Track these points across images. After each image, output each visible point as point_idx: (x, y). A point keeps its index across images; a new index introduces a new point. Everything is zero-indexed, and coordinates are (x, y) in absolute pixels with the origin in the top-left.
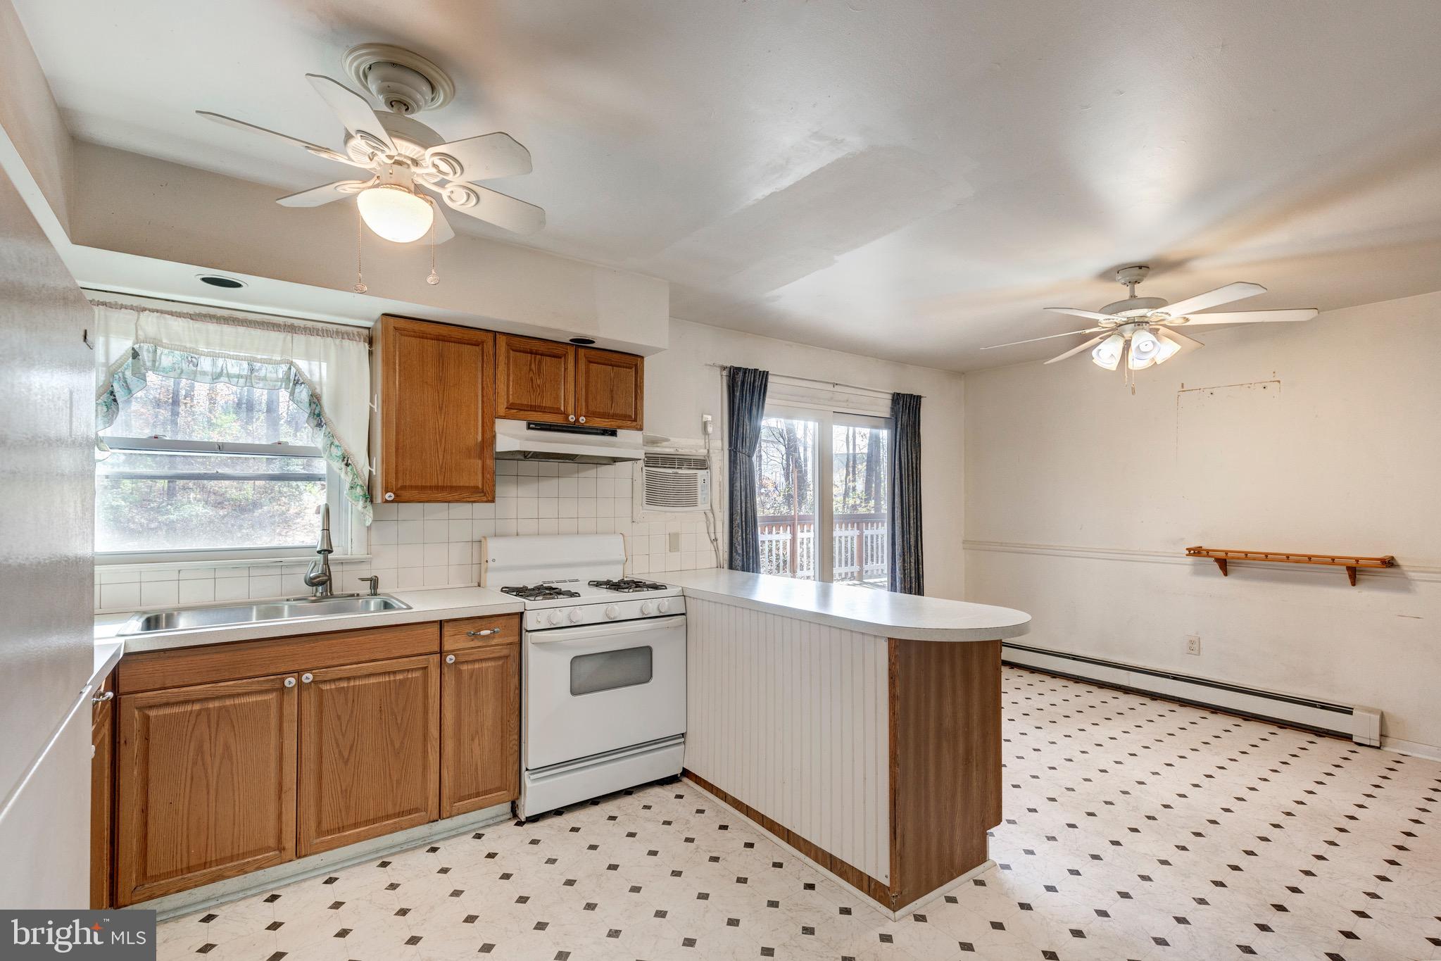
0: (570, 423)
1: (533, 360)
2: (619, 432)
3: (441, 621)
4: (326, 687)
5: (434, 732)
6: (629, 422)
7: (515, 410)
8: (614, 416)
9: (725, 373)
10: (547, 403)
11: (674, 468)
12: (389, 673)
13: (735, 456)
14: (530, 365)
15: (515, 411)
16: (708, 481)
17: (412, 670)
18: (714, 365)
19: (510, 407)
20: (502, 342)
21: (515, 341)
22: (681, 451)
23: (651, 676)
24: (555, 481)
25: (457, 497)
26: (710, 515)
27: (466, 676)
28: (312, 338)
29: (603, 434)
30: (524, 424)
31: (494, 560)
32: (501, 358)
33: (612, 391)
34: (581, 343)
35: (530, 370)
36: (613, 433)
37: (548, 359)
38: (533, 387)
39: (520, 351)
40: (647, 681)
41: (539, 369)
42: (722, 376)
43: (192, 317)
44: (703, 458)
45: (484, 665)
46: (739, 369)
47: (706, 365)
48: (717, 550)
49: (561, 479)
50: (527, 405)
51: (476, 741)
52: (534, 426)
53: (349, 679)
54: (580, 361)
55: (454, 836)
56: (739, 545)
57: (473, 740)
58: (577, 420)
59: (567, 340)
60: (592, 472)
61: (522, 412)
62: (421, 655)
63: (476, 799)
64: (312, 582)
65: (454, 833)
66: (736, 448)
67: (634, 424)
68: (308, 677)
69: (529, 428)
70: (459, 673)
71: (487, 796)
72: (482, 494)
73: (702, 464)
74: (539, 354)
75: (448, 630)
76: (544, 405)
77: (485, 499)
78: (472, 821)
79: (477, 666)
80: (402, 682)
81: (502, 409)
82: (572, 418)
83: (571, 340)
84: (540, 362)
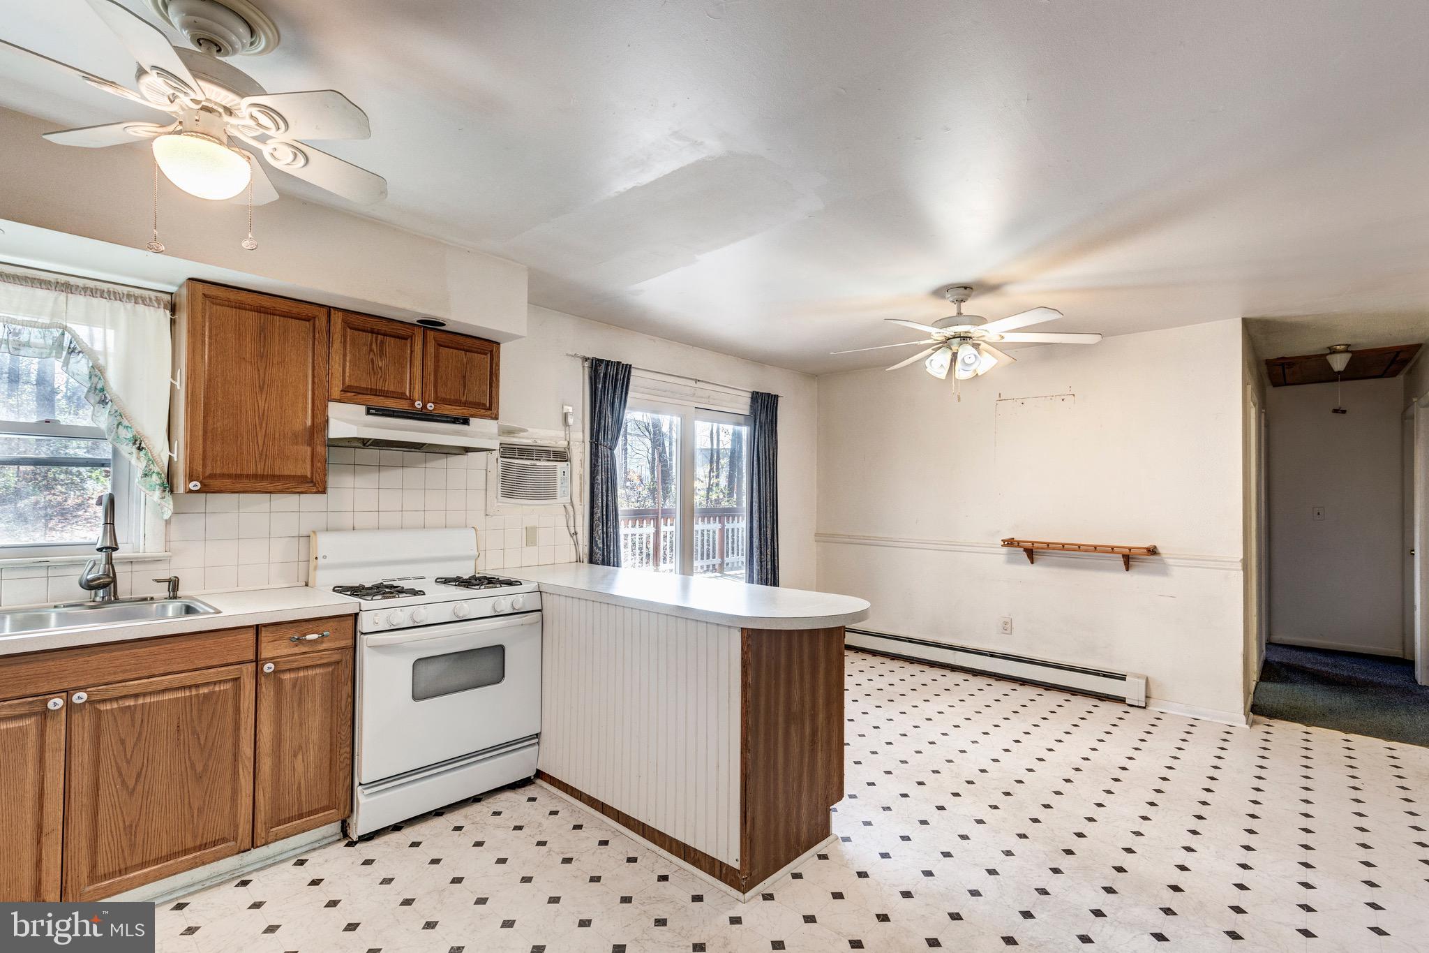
0: (418, 410)
1: (374, 340)
2: (472, 420)
3: (257, 626)
4: (103, 707)
5: (247, 750)
6: (484, 411)
7: (351, 393)
8: (466, 404)
9: (587, 364)
10: (390, 387)
11: (533, 459)
12: (190, 687)
13: (597, 448)
14: (371, 345)
15: (353, 394)
16: (568, 474)
17: (220, 682)
18: (575, 356)
19: (346, 390)
20: (337, 319)
21: (353, 319)
22: (540, 443)
23: (503, 676)
24: (398, 472)
25: (279, 488)
26: (570, 508)
27: (288, 686)
28: (95, 301)
29: (454, 422)
30: (363, 408)
31: (325, 557)
32: (336, 336)
33: (464, 377)
34: (430, 325)
35: (371, 350)
36: (466, 422)
37: (392, 340)
38: (373, 369)
39: (358, 330)
40: (498, 682)
41: (381, 350)
42: (583, 367)
44: (563, 450)
45: (310, 672)
46: (602, 361)
47: (567, 355)
48: (576, 544)
49: (405, 469)
50: (367, 389)
51: (300, 757)
52: (374, 411)
53: (136, 696)
54: (428, 344)
55: (270, 865)
56: (599, 539)
57: (295, 756)
58: (424, 407)
59: (414, 321)
60: (441, 462)
61: (360, 396)
62: (232, 664)
63: (299, 821)
64: (89, 586)
65: (269, 862)
66: (597, 440)
67: (489, 412)
68: (80, 696)
69: (368, 413)
70: (279, 684)
71: (312, 817)
72: (311, 485)
73: (562, 456)
74: (381, 334)
75: (264, 635)
76: (386, 389)
77: (314, 489)
78: (293, 846)
79: (301, 674)
80: (206, 696)
81: (336, 391)
82: (419, 404)
83: (418, 321)
84: (382, 343)
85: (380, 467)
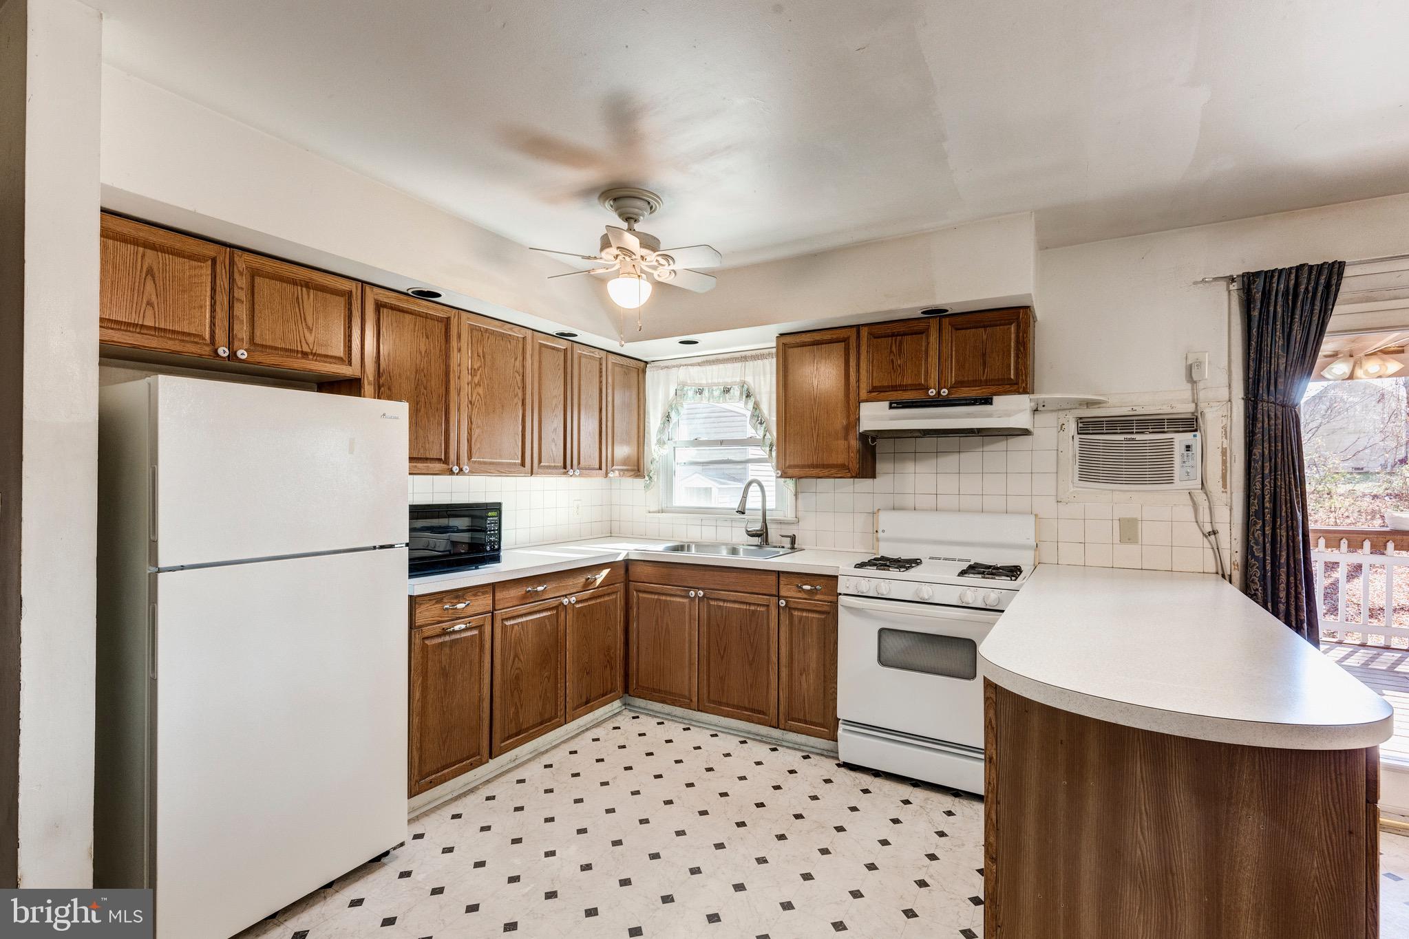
0: (932, 397)
1: (894, 342)
2: (995, 398)
3: (778, 571)
4: (712, 603)
5: (774, 659)
6: (1009, 386)
7: (877, 392)
8: (987, 383)
9: (1234, 286)
10: (908, 381)
11: (1133, 433)
12: (747, 603)
13: (1255, 408)
14: (891, 348)
15: (876, 393)
16: (1197, 449)
17: (761, 605)
18: (1216, 279)
19: (874, 389)
20: (864, 332)
21: (876, 330)
22: (1140, 411)
23: (975, 676)
24: (955, 457)
25: (826, 474)
26: (1200, 497)
27: (796, 620)
29: (973, 404)
30: (887, 404)
31: (883, 531)
32: (863, 347)
33: (984, 355)
34: (936, 314)
35: (891, 352)
36: (987, 401)
37: (909, 338)
38: (893, 368)
39: (882, 337)
40: (968, 679)
41: (900, 350)
42: (1229, 291)
43: (699, 364)
44: (1189, 416)
45: (811, 615)
46: (1257, 274)
47: (1195, 283)
48: (1217, 550)
49: (962, 455)
50: (888, 387)
51: (804, 676)
52: (895, 405)
53: (724, 601)
54: (944, 332)
55: (795, 749)
57: (801, 674)
58: (939, 393)
59: (918, 314)
61: (882, 394)
62: (765, 595)
63: (805, 725)
65: (797, 746)
66: (1256, 396)
67: (1016, 387)
68: (701, 593)
69: (891, 407)
70: (791, 616)
71: (812, 727)
72: (847, 471)
73: (1190, 424)
74: (900, 336)
75: (783, 580)
76: (905, 383)
77: (849, 475)
78: (812, 744)
79: (804, 614)
80: (753, 611)
81: (863, 394)
82: (932, 392)
83: (923, 313)
84: (901, 343)
85: (938, 453)
